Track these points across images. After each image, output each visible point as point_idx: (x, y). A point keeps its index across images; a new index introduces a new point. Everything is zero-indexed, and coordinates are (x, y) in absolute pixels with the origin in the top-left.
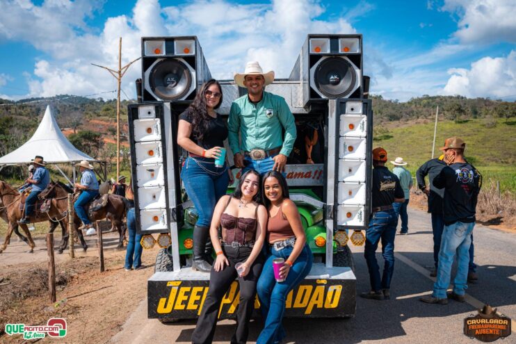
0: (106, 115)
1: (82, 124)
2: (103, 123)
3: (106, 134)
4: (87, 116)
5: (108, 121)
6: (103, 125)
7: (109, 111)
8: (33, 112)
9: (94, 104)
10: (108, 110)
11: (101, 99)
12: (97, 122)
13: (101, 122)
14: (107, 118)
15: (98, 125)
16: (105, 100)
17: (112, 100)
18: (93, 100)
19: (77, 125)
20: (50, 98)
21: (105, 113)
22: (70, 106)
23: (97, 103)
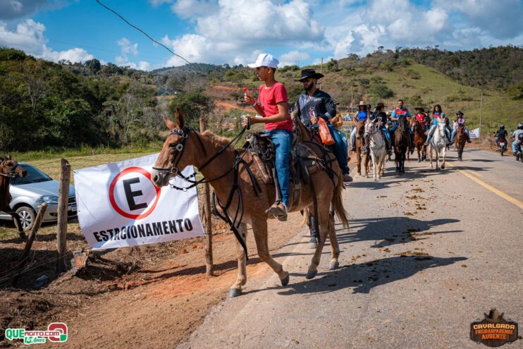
0: (229, 81)
1: (205, 90)
2: (226, 88)
3: (229, 99)
4: (211, 82)
5: (231, 86)
6: (227, 90)
7: (232, 76)
8: (161, 81)
9: (221, 70)
10: (231, 74)
11: (227, 65)
12: (220, 87)
13: (224, 88)
14: (230, 83)
15: (221, 90)
16: (231, 67)
17: (238, 65)
18: (220, 67)
19: (201, 91)
20: (180, 67)
21: (228, 78)
22: (198, 73)
23: (223, 69)
